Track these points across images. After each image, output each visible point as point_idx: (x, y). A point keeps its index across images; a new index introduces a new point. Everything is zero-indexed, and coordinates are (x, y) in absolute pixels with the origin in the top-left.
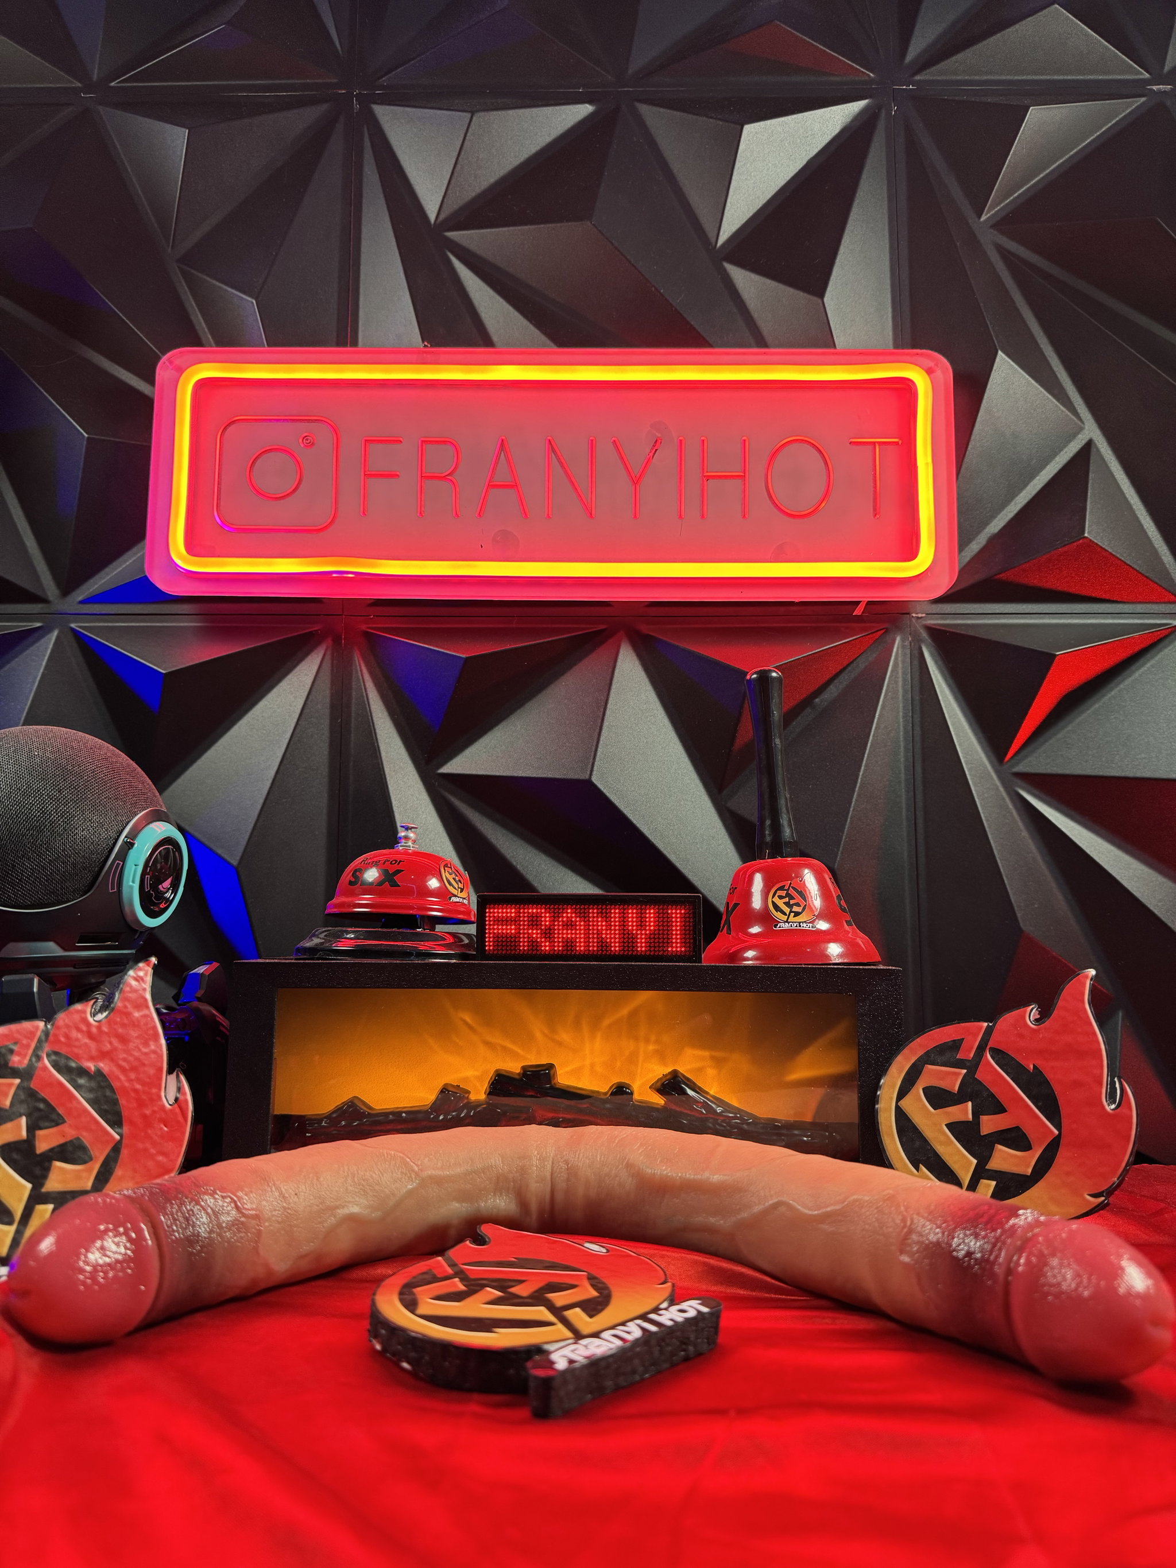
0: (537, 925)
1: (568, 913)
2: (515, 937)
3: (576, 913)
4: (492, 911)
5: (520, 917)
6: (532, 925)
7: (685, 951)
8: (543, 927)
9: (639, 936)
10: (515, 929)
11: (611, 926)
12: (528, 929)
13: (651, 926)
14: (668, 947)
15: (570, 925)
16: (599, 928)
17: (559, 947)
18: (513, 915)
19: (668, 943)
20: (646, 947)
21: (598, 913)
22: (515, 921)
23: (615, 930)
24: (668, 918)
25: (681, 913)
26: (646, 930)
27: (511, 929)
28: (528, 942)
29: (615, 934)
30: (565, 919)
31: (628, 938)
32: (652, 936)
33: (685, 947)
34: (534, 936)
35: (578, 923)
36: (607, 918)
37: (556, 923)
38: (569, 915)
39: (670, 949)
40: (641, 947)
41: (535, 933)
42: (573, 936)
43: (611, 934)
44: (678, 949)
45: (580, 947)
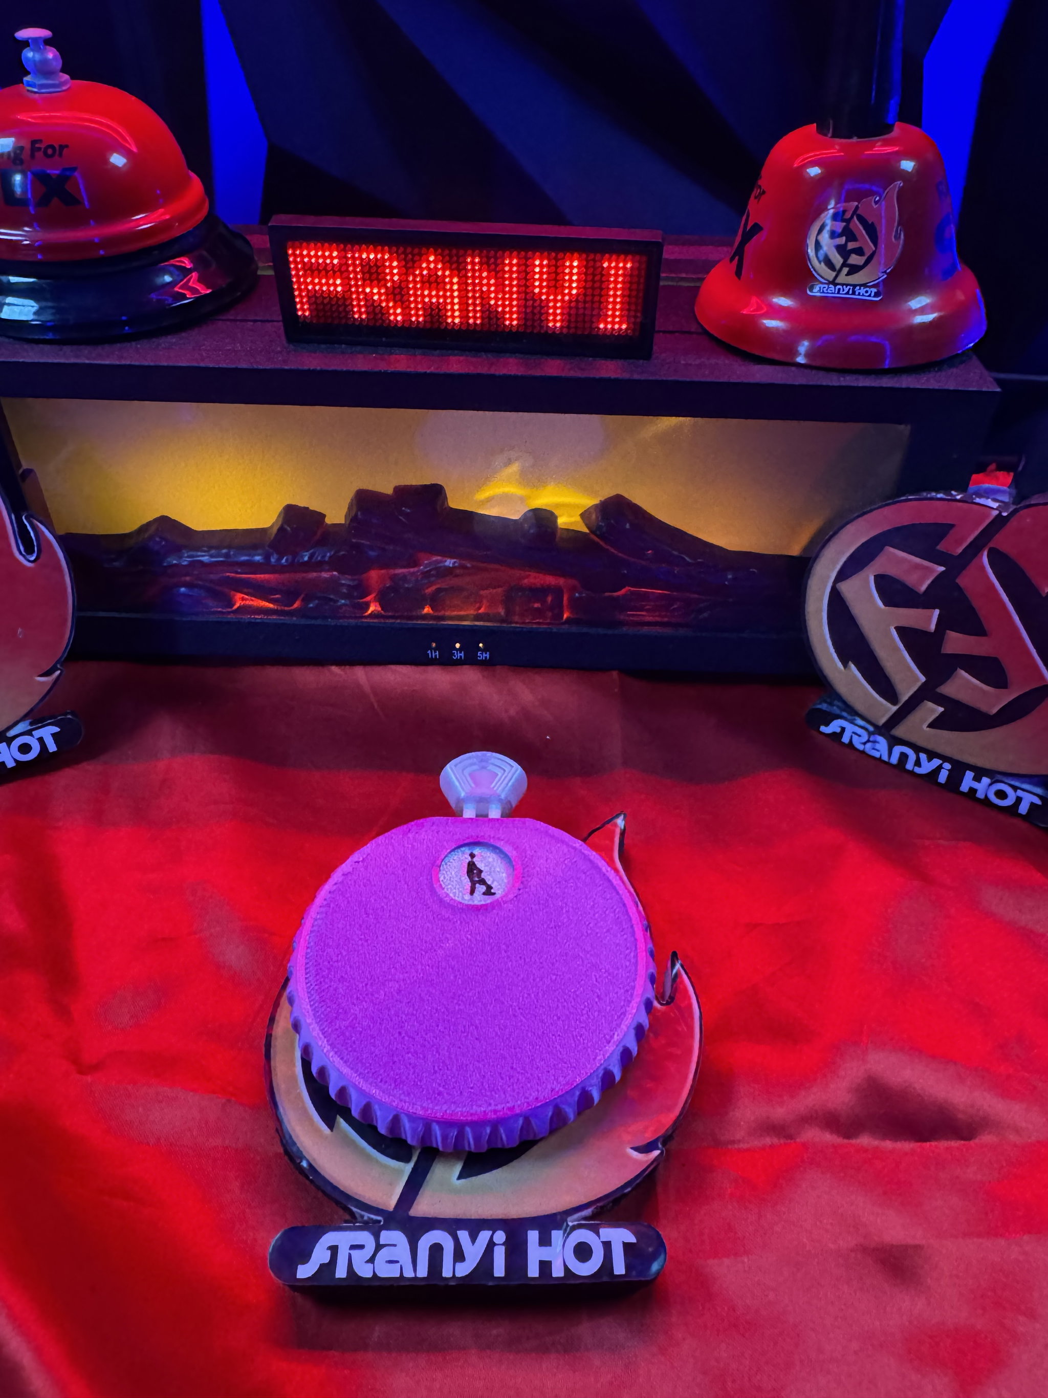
0: (379, 281)
1: (429, 262)
2: (343, 297)
3: (443, 264)
4: (298, 252)
5: (349, 266)
6: (372, 281)
7: (626, 329)
8: (389, 285)
9: (551, 304)
10: (340, 285)
11: (505, 286)
12: (364, 286)
13: (571, 288)
14: (599, 323)
15: (433, 282)
16: (485, 289)
17: (418, 318)
18: (336, 261)
19: (599, 316)
20: (562, 321)
21: (480, 263)
22: (341, 271)
23: (511, 293)
24: (602, 275)
25: (624, 268)
26: (564, 295)
27: (336, 286)
28: (365, 305)
29: (511, 299)
30: (425, 272)
31: (534, 307)
32: (573, 304)
33: (628, 324)
34: (376, 297)
35: (447, 280)
36: (496, 271)
37: (411, 278)
38: (432, 266)
39: (602, 326)
40: (555, 322)
41: (376, 293)
42: (441, 300)
43: (504, 299)
44: (617, 326)
45: (454, 319)
